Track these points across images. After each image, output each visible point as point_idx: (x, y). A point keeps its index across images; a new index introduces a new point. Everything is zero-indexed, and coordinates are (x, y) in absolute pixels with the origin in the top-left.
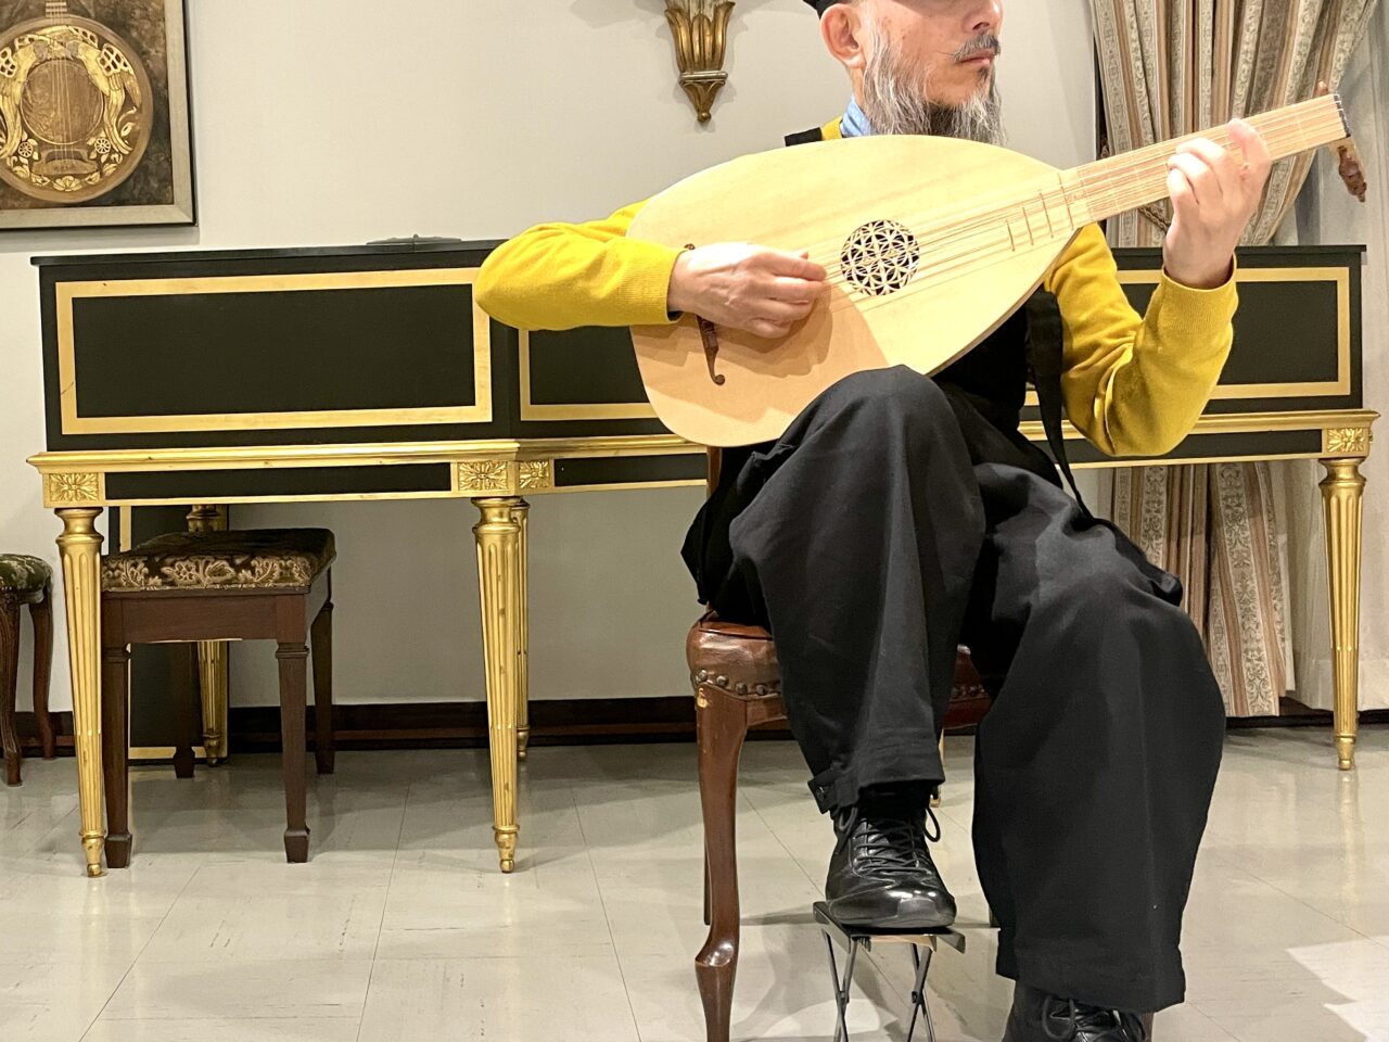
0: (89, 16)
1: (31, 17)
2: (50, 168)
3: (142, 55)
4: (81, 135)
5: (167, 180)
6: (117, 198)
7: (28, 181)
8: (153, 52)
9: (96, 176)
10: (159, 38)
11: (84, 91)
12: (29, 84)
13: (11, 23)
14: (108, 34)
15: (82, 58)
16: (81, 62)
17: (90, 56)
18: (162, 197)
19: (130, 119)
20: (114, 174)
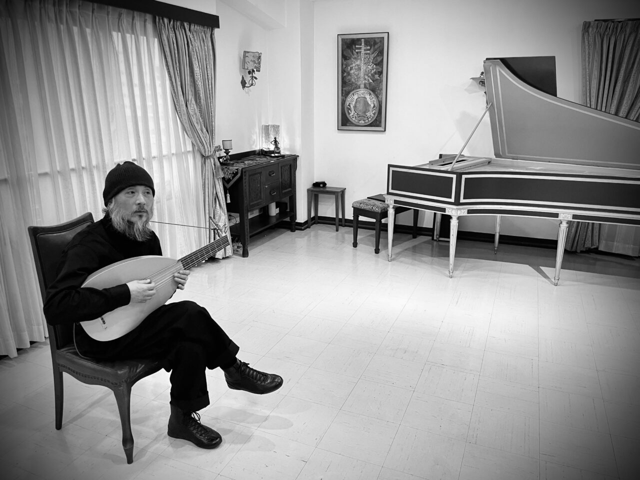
0: (368, 89)
1: (358, 89)
2: (359, 119)
3: (378, 97)
4: (365, 112)
5: (380, 122)
6: (370, 125)
7: (355, 121)
8: (380, 97)
9: (367, 121)
10: (381, 94)
11: (366, 104)
12: (356, 102)
13: (353, 90)
14: (372, 93)
15: (366, 97)
16: (365, 98)
17: (368, 97)
18: (379, 126)
19: (374, 110)
20: (371, 121)
